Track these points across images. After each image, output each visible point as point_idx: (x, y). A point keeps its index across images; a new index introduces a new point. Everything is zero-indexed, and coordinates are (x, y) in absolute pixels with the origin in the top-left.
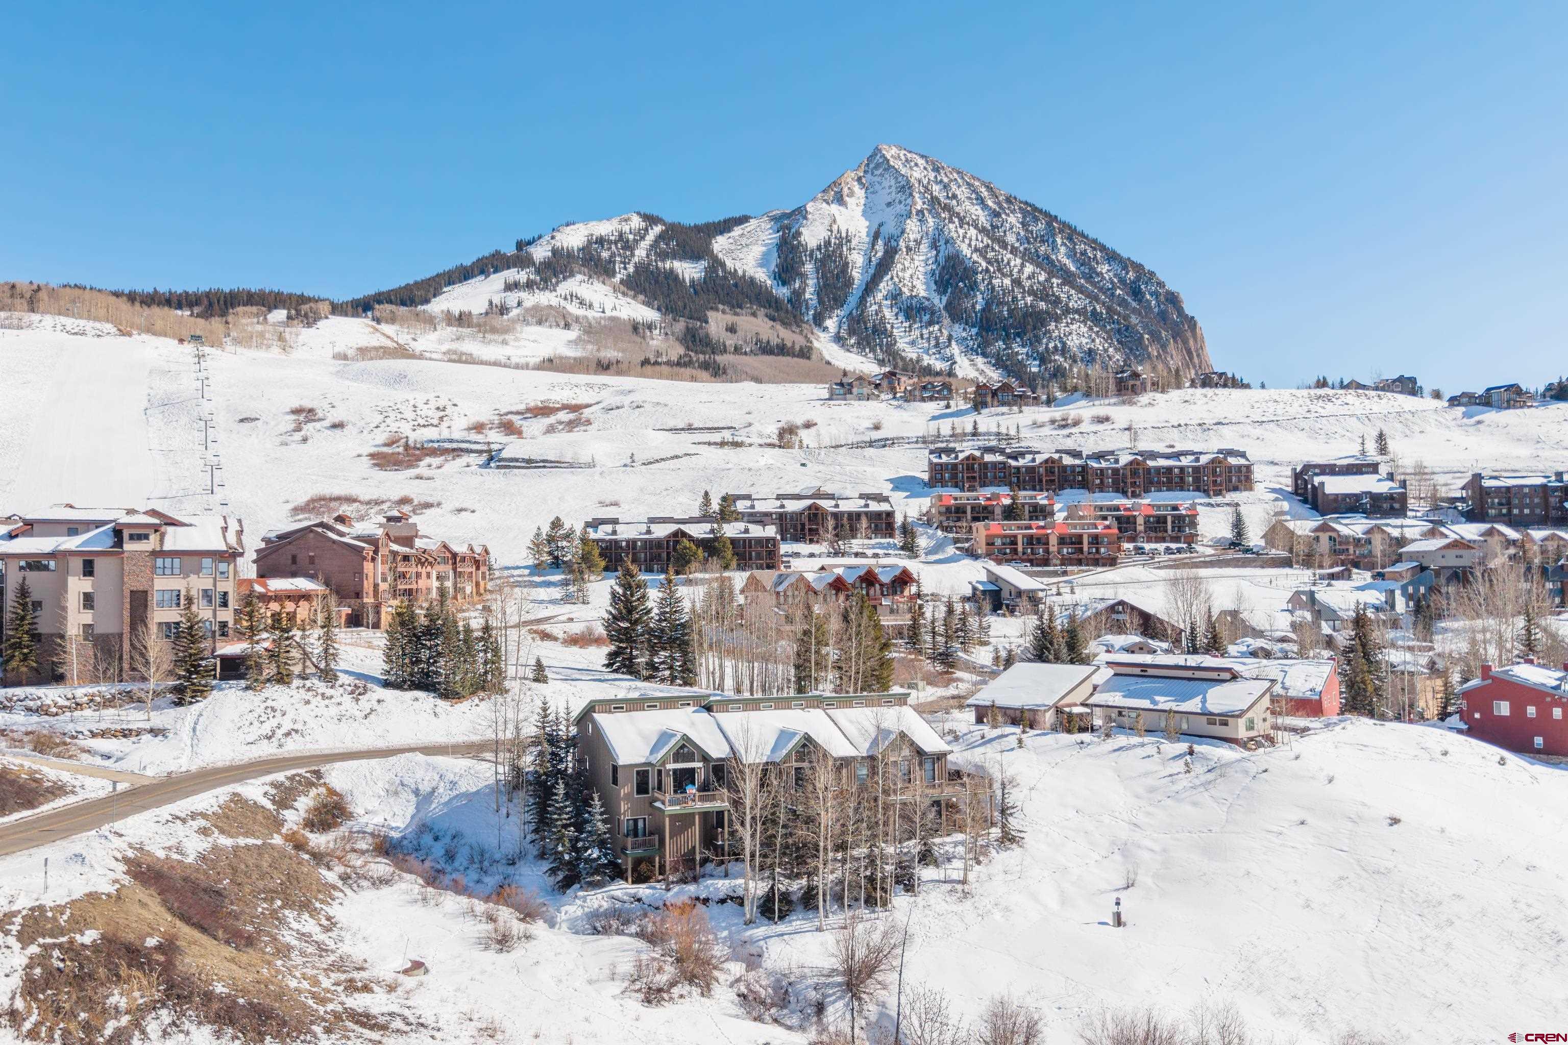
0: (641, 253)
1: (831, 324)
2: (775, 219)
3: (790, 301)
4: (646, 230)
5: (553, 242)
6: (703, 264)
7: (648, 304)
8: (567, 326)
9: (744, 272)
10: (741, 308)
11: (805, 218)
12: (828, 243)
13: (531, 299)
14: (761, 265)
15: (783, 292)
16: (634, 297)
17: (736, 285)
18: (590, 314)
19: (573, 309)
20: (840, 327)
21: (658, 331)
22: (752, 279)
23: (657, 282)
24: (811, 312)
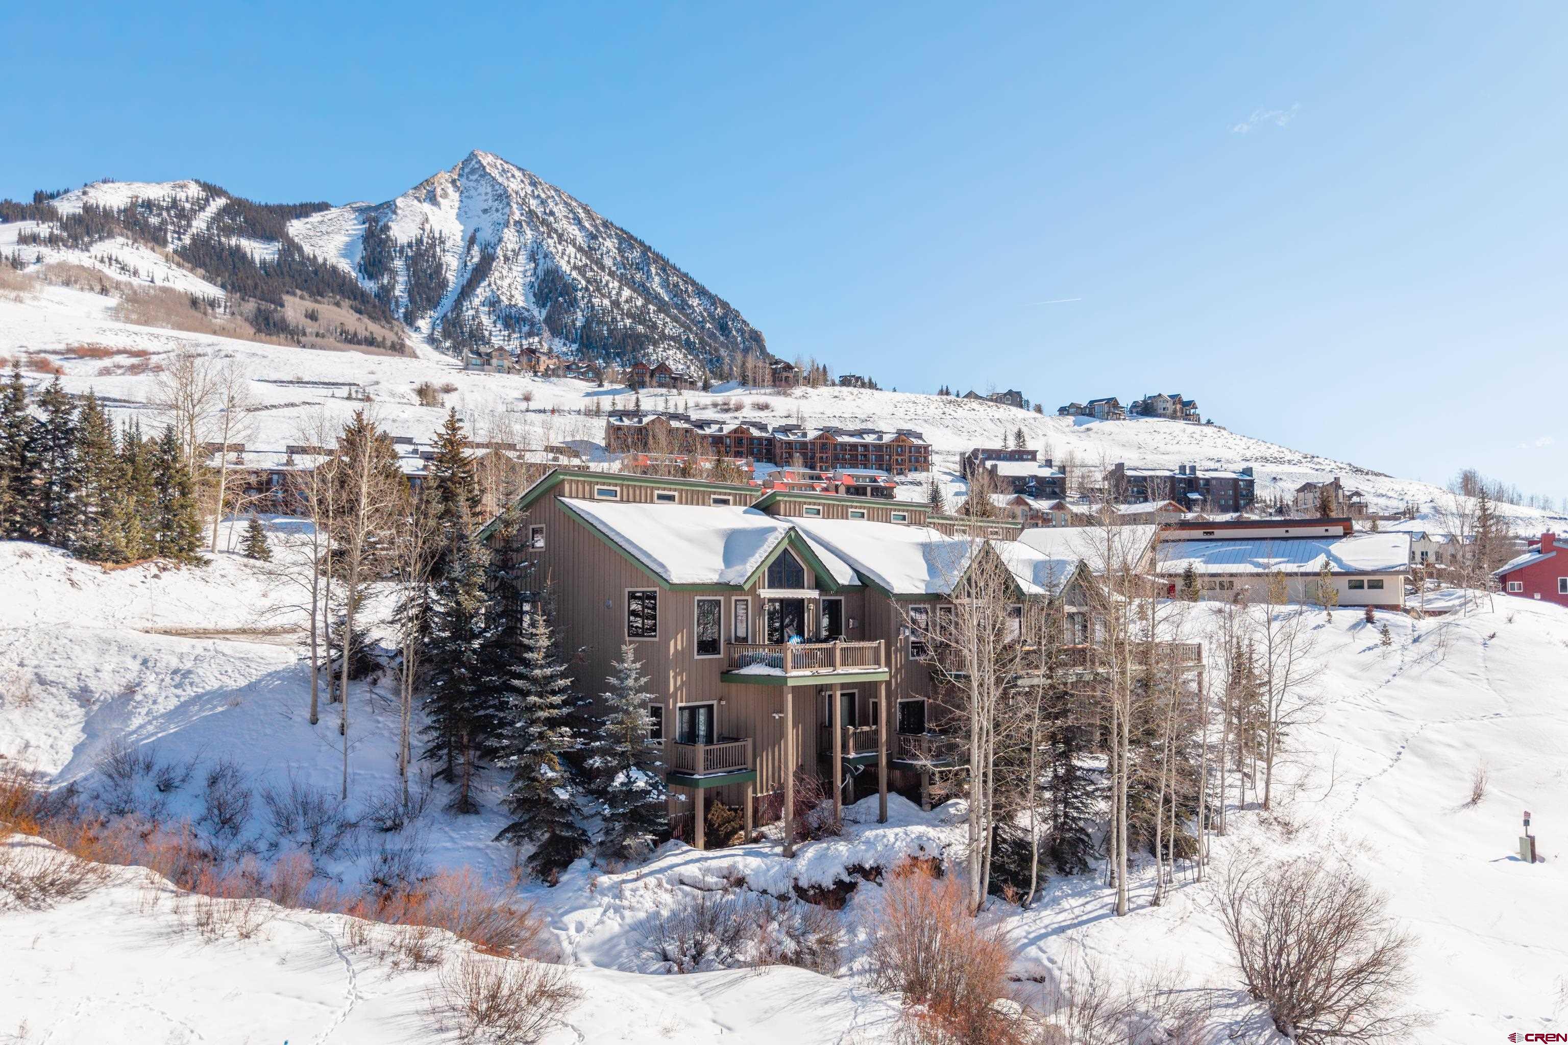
0: (199, 224)
1: (424, 324)
2: (360, 210)
3: (377, 295)
4: (207, 200)
5: (85, 198)
6: (277, 246)
7: (211, 280)
8: (104, 291)
9: (325, 260)
10: (322, 296)
11: (395, 212)
12: (420, 241)
13: (53, 256)
14: (344, 256)
15: (369, 286)
16: (192, 270)
17: (316, 272)
18: (135, 281)
19: (112, 272)
20: (433, 329)
21: (222, 310)
22: (334, 269)
23: (220, 257)
24: (402, 310)
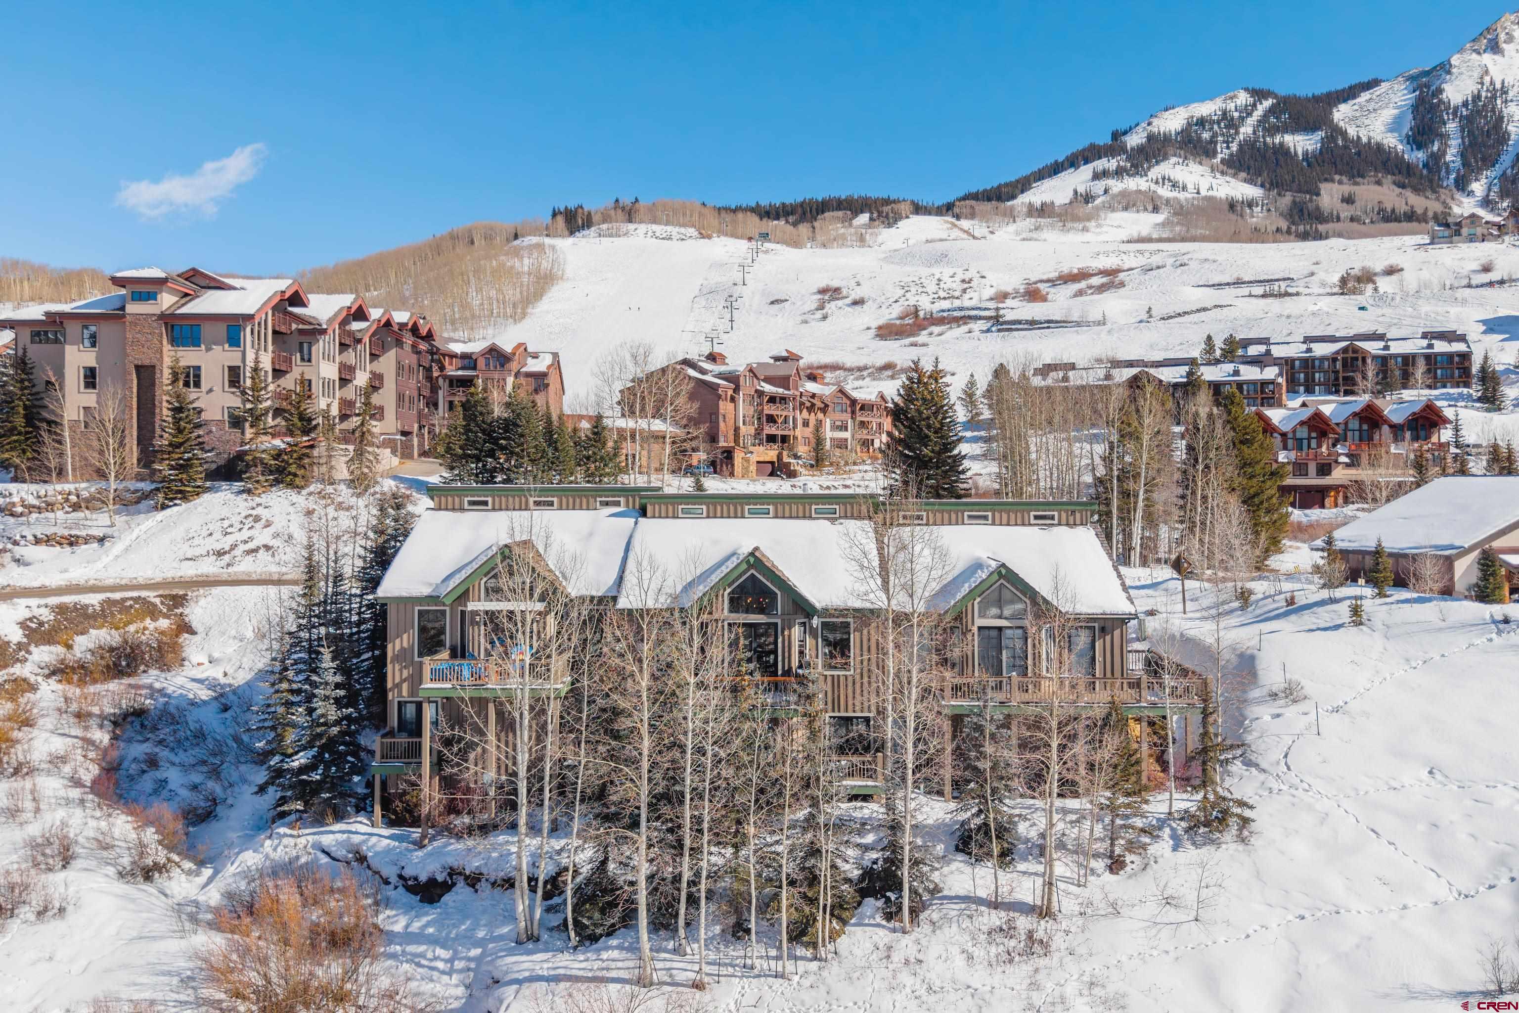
0: (1246, 130)
1: (1478, 187)
2: (1411, 78)
3: (1426, 165)
4: (1254, 106)
5: (1149, 128)
6: (1321, 134)
7: (1250, 181)
8: (1156, 209)
9: (1370, 139)
10: (1363, 177)
11: (1449, 72)
12: (1477, 97)
13: (1116, 186)
14: (1391, 131)
15: (1418, 156)
16: (1234, 176)
17: (1359, 154)
18: (1182, 196)
19: (1165, 192)
20: (1489, 190)
21: (1259, 208)
22: (1379, 146)
23: (1264, 157)
24: (1453, 176)
